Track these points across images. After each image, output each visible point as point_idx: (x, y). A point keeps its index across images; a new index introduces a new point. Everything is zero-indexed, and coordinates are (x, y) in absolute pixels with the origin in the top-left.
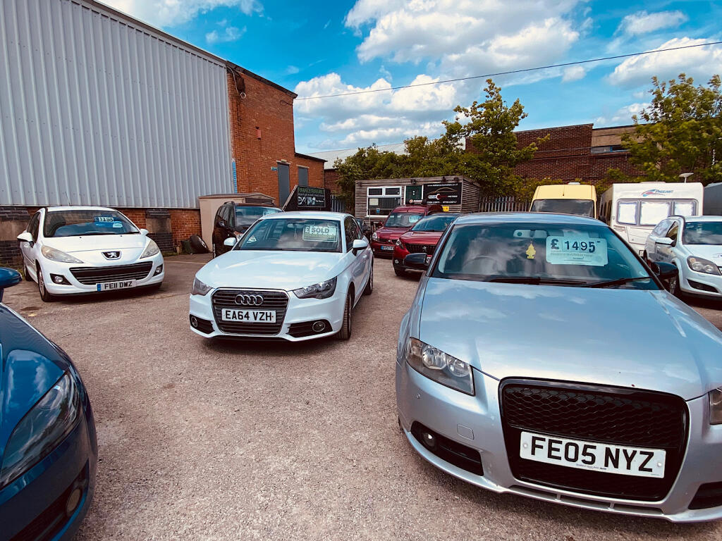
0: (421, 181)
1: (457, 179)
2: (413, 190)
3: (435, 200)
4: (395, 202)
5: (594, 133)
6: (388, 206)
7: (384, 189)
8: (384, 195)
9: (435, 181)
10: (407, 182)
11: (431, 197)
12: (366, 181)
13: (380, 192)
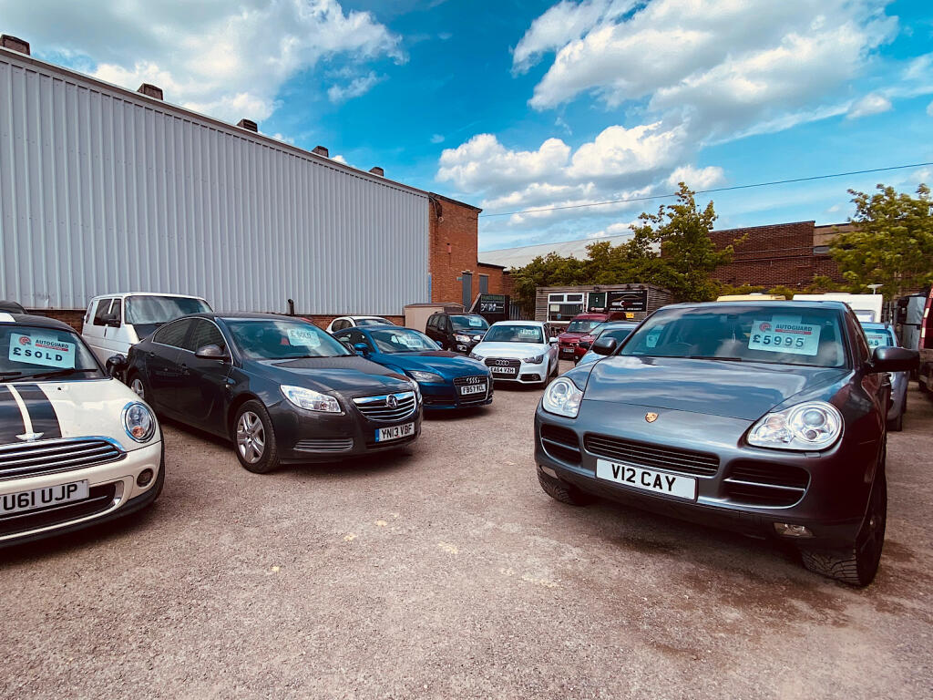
0: (605, 289)
1: (642, 287)
2: (596, 297)
3: (620, 307)
4: (577, 309)
5: (817, 232)
6: (569, 312)
7: (566, 295)
8: (565, 302)
9: (619, 288)
10: (590, 289)
11: (614, 304)
12: (547, 288)
13: (561, 298)
